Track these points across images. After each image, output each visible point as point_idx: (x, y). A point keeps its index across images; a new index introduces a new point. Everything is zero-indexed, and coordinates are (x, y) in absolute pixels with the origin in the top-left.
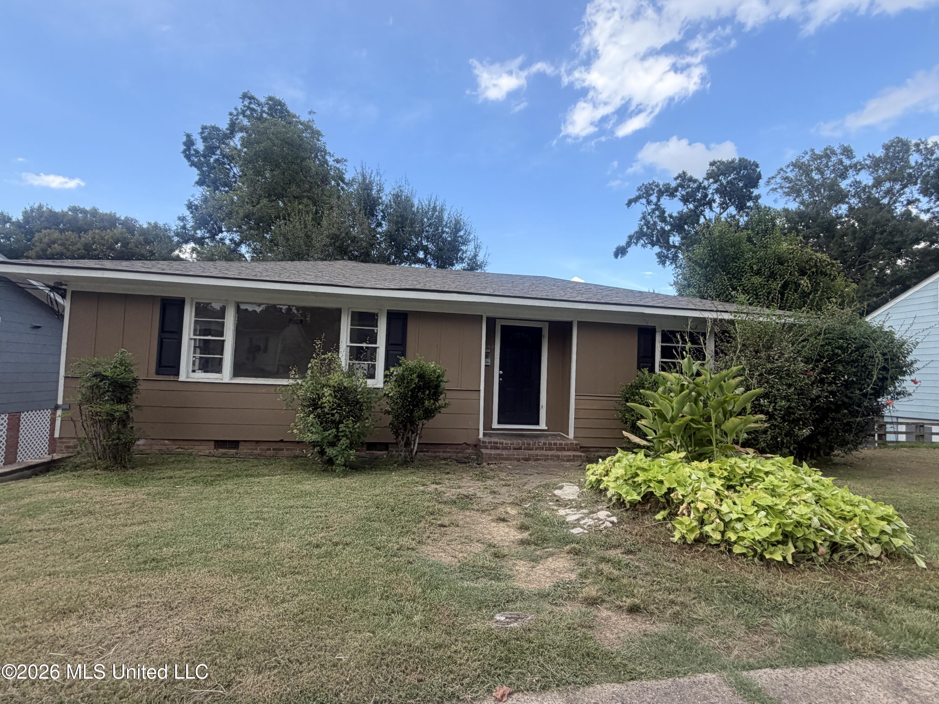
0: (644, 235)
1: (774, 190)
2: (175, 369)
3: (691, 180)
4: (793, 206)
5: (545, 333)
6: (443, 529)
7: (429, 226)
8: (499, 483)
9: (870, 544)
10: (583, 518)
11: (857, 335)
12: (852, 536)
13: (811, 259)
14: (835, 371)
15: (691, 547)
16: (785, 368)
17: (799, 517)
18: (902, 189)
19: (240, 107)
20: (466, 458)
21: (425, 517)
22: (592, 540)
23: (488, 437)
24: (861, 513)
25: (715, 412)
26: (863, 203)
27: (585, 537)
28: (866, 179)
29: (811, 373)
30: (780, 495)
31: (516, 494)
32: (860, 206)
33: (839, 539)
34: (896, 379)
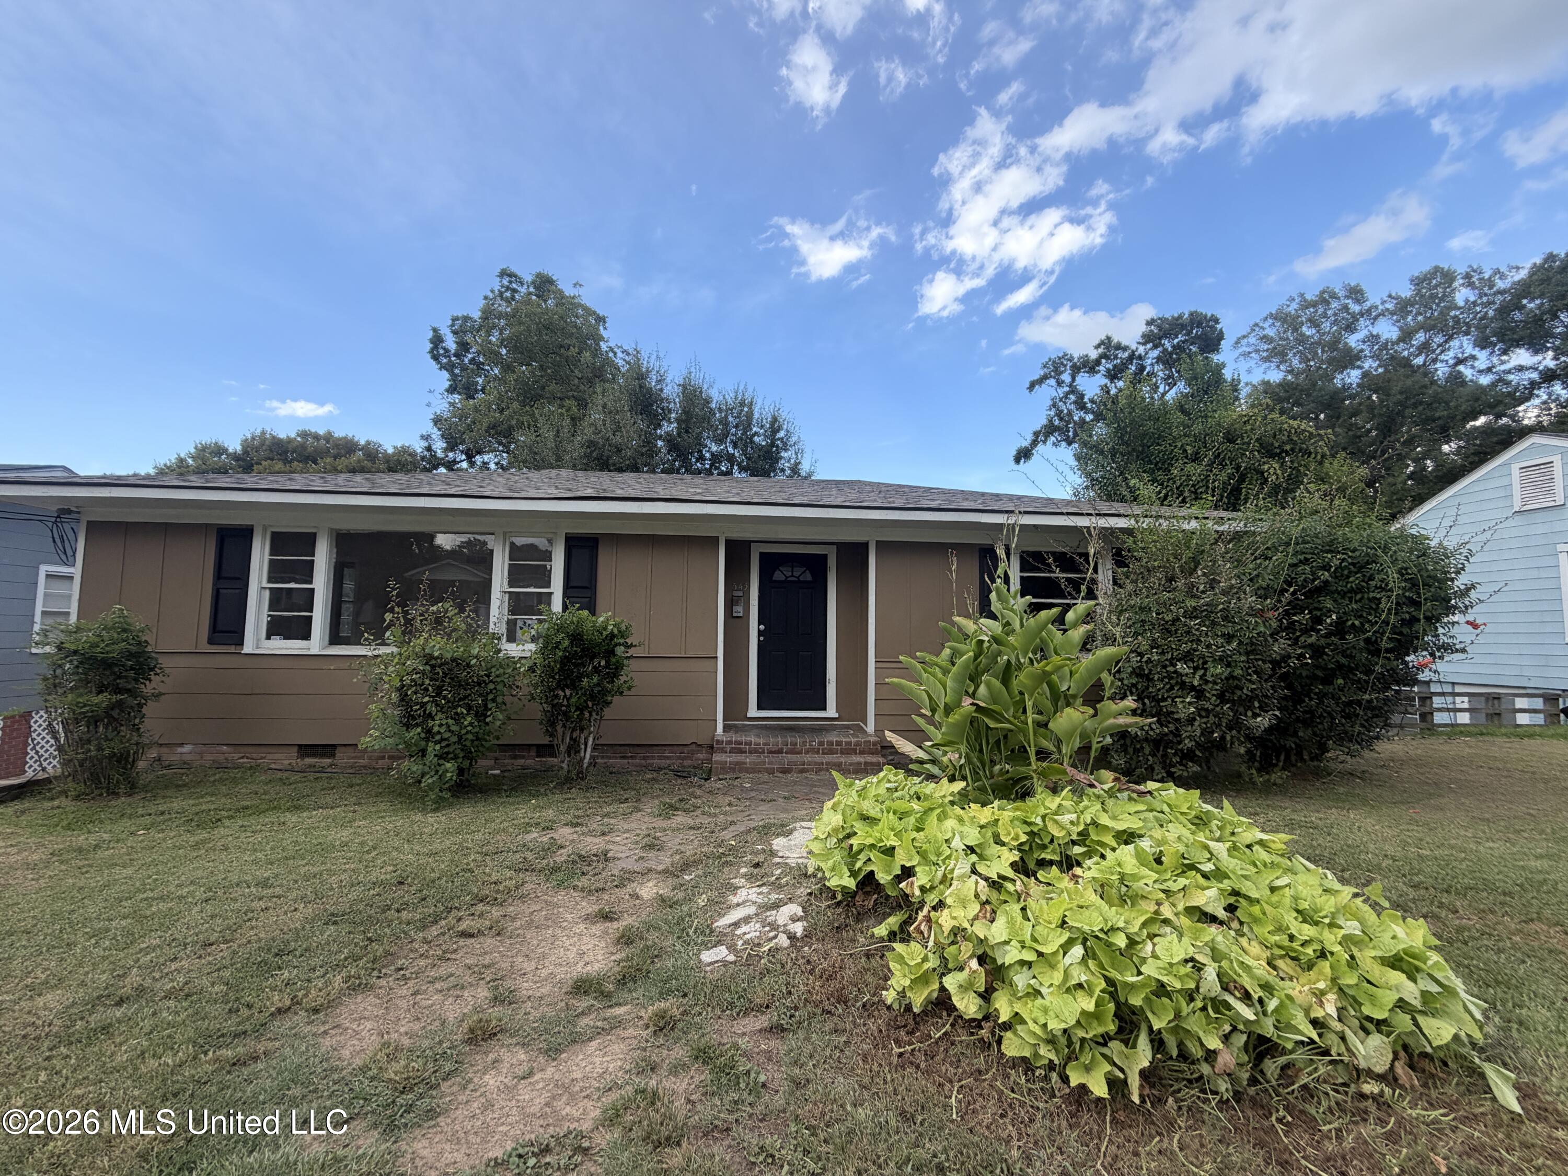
0: (1057, 429)
1: (1247, 355)
2: (236, 635)
3: (1119, 347)
4: (1275, 376)
5: (832, 563)
6: (461, 943)
7: (737, 427)
8: (691, 822)
9: (1361, 1033)
10: (747, 920)
11: (1357, 544)
12: (1313, 1015)
13: (1280, 430)
14: (1320, 610)
15: (917, 1023)
16: (1221, 607)
17: (1164, 969)
18: (1446, 342)
19: (497, 288)
20: (694, 767)
21: (458, 909)
22: (719, 987)
23: (736, 732)
24: (1337, 948)
25: (1031, 695)
26: (1385, 366)
27: (716, 976)
28: (1387, 330)
29: (1270, 614)
30: (1137, 895)
31: (689, 850)
32: (1380, 370)
33: (1272, 1029)
34: (1438, 620)
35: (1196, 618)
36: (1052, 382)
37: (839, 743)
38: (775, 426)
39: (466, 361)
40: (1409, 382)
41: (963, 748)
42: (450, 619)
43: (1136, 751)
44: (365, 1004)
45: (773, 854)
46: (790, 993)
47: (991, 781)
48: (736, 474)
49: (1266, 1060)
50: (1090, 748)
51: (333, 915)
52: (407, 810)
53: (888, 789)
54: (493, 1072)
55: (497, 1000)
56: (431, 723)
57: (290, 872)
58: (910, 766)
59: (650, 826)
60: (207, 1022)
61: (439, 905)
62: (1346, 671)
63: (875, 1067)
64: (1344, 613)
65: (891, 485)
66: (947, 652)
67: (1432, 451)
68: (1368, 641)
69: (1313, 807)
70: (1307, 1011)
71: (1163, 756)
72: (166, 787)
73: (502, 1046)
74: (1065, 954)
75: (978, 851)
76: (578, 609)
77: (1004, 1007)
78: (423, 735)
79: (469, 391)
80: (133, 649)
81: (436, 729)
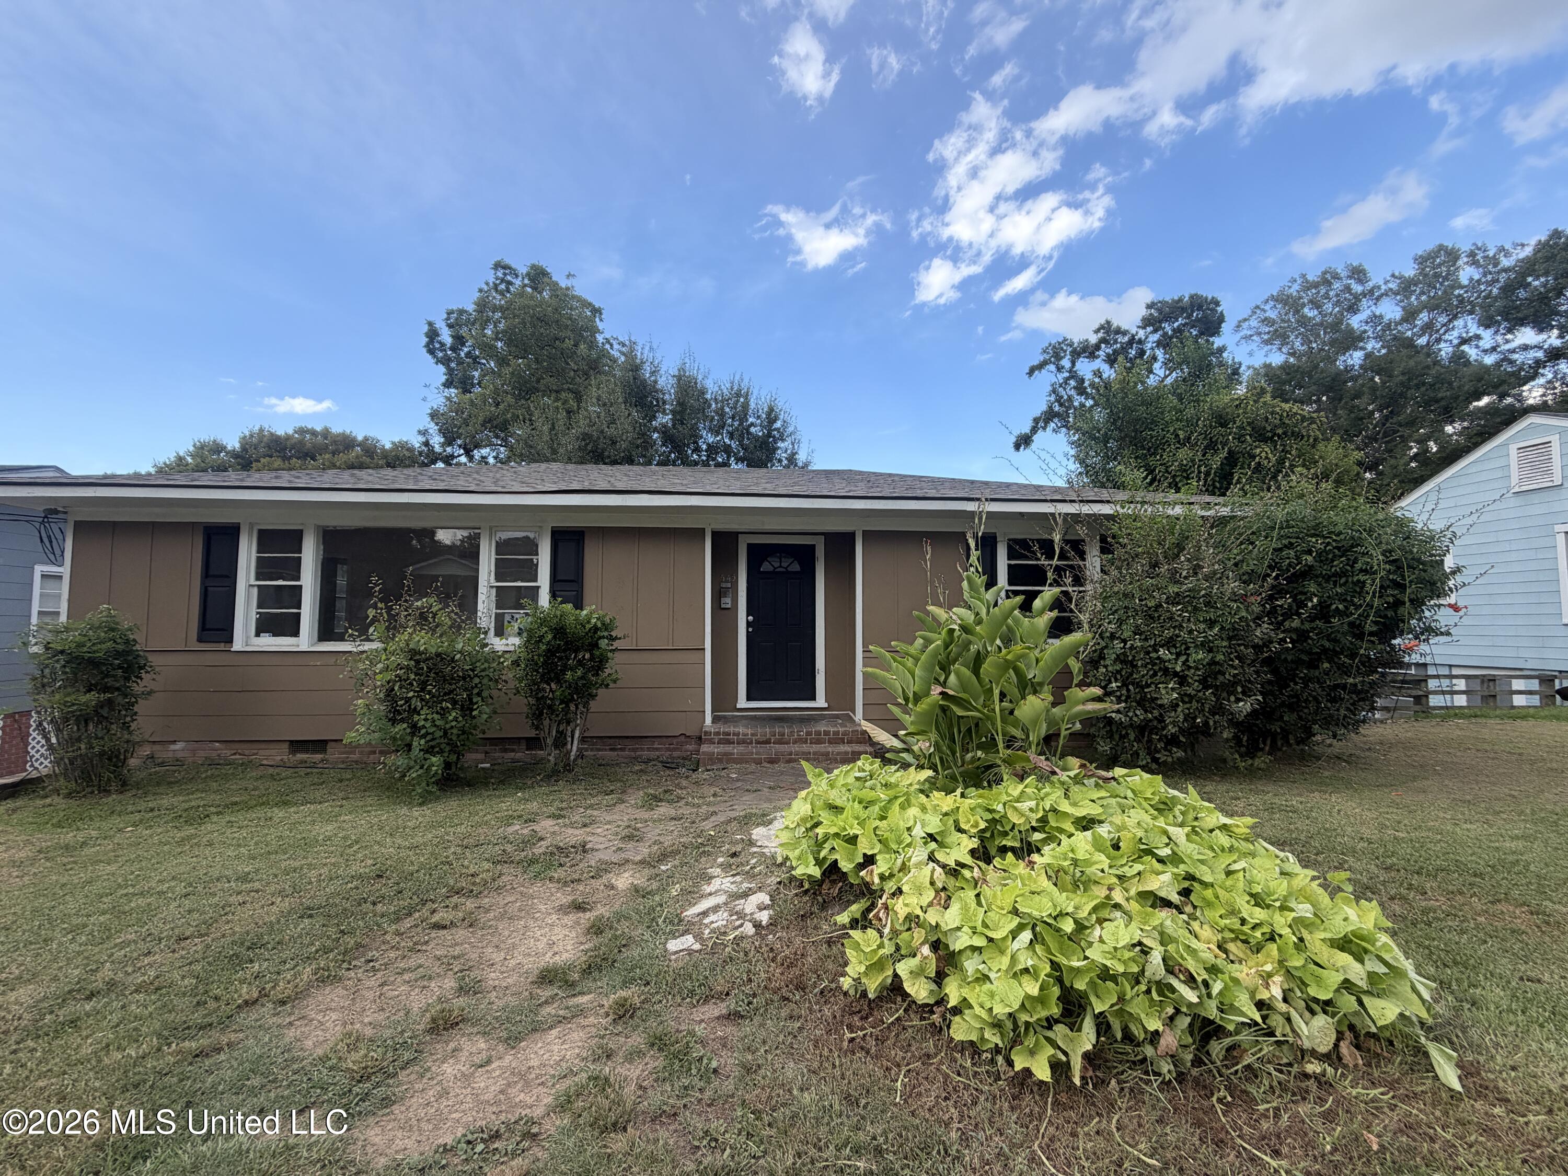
0: (1057, 415)
1: (1248, 338)
2: (225, 632)
3: (1118, 331)
4: (1277, 359)
5: (820, 553)
6: (433, 935)
7: (733, 418)
8: (673, 813)
9: (1307, 1014)
10: (715, 909)
11: (1341, 528)
12: (1258, 997)
13: (1272, 413)
14: (1305, 594)
15: (871, 1009)
16: (1203, 592)
17: (1109, 953)
18: (1450, 321)
19: (491, 280)
20: (684, 759)
21: (433, 901)
22: (683, 975)
23: (725, 723)
24: (1286, 931)
25: (997, 685)
26: (1388, 347)
27: (681, 964)
28: (1391, 310)
29: (1252, 599)
30: (1090, 880)
31: (667, 841)
32: (1383, 351)
33: (1215, 1010)
34: (1424, 604)
35: (1178, 604)
36: (1052, 367)
37: (827, 733)
38: (772, 417)
39: (462, 354)
40: (1412, 363)
41: (934, 736)
42: (435, 615)
43: (1122, 737)
44: (334, 995)
45: (751, 843)
46: (750, 980)
47: (962, 769)
48: (734, 466)
49: (1212, 1042)
50: (1059, 735)
51: (309, 908)
52: (394, 804)
53: (858, 779)
54: (451, 1061)
55: (462, 990)
56: (416, 718)
57: (271, 867)
58: (887, 755)
59: (633, 817)
60: (174, 1014)
61: (415, 897)
62: (1330, 655)
63: (826, 1052)
64: (1329, 597)
65: (881, 474)
66: (920, 641)
67: (1436, 433)
68: (1351, 624)
69: (1295, 792)
70: (1252, 994)
71: (1148, 742)
72: (158, 784)
73: (463, 1035)
74: (1014, 939)
75: (938, 838)
76: (562, 603)
77: (953, 992)
78: (409, 730)
79: (465, 385)
80: (120, 647)
81: (421, 723)
